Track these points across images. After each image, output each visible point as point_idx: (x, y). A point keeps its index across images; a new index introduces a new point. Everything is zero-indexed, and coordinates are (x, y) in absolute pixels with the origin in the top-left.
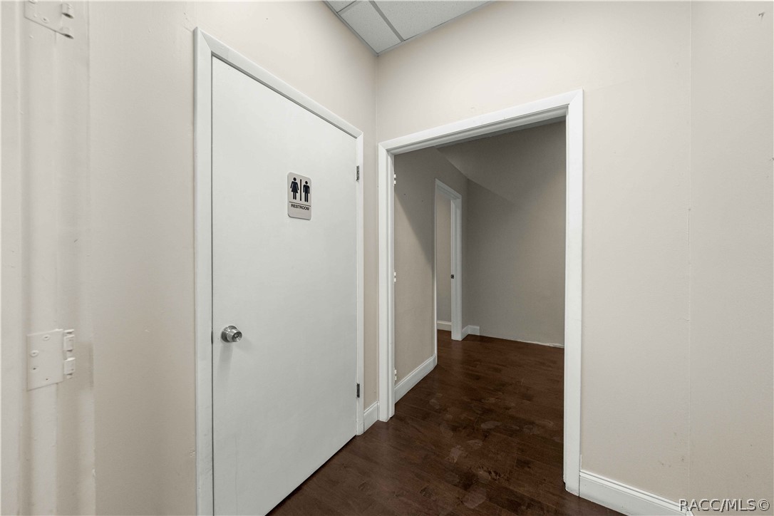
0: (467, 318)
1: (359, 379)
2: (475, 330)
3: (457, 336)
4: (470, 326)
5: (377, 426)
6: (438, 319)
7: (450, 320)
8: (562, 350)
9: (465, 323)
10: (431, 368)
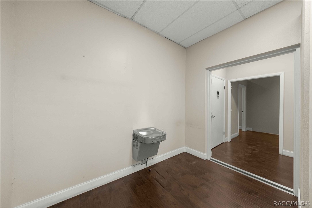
0: (247, 125)
1: (224, 131)
2: (250, 129)
3: (244, 130)
4: (248, 128)
5: (227, 142)
6: (239, 126)
7: (241, 126)
8: (279, 135)
9: (247, 126)
10: (237, 135)
